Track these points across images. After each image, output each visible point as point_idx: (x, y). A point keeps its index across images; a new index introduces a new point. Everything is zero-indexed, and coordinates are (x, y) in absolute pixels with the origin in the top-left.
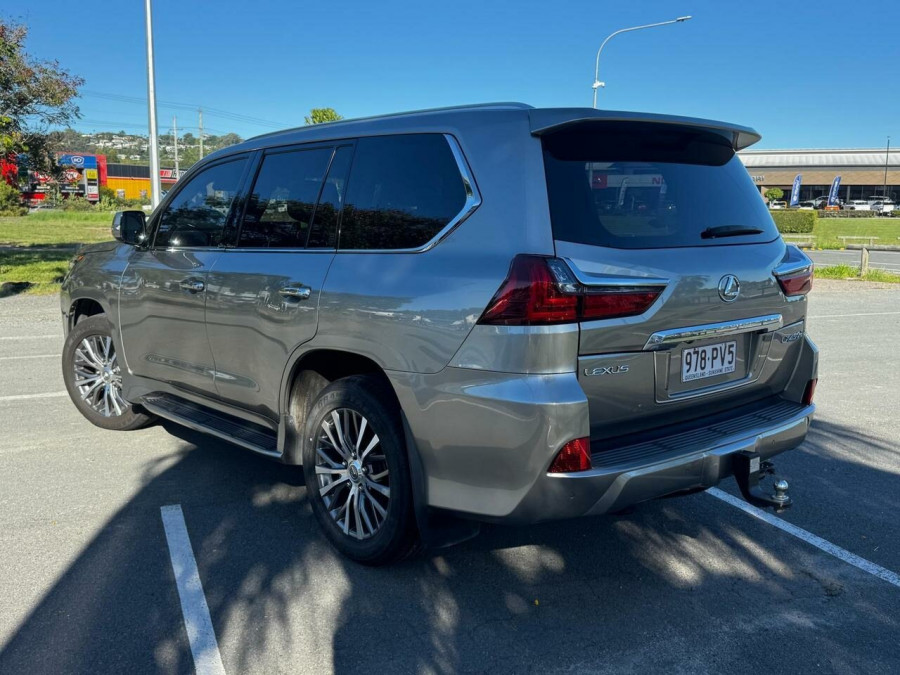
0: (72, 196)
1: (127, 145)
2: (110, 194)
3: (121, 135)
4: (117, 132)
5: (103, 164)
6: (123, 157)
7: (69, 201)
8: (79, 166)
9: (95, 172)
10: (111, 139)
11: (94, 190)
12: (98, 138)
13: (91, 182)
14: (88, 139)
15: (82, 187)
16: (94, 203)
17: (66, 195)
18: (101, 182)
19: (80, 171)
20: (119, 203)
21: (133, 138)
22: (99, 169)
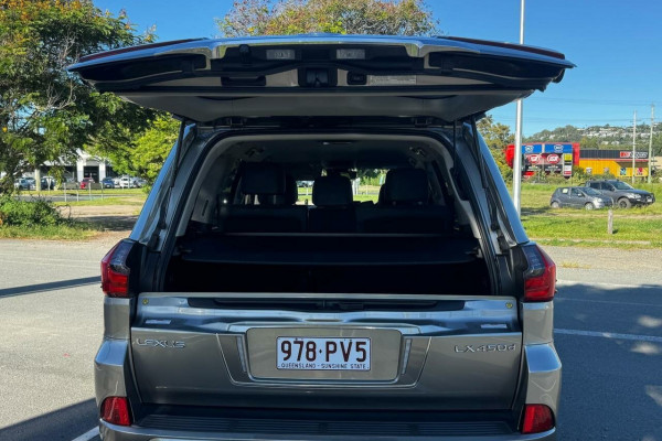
0: (552, 173)
1: (610, 134)
2: (581, 171)
3: (607, 127)
4: (603, 125)
5: (577, 150)
6: (607, 143)
7: (549, 177)
8: (559, 152)
9: (571, 155)
10: (598, 131)
11: (569, 168)
12: (589, 130)
13: (567, 163)
14: (582, 132)
15: (560, 167)
16: (568, 178)
17: (548, 173)
18: (574, 162)
19: (560, 155)
20: (586, 177)
21: (615, 129)
22: (574, 154)
